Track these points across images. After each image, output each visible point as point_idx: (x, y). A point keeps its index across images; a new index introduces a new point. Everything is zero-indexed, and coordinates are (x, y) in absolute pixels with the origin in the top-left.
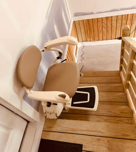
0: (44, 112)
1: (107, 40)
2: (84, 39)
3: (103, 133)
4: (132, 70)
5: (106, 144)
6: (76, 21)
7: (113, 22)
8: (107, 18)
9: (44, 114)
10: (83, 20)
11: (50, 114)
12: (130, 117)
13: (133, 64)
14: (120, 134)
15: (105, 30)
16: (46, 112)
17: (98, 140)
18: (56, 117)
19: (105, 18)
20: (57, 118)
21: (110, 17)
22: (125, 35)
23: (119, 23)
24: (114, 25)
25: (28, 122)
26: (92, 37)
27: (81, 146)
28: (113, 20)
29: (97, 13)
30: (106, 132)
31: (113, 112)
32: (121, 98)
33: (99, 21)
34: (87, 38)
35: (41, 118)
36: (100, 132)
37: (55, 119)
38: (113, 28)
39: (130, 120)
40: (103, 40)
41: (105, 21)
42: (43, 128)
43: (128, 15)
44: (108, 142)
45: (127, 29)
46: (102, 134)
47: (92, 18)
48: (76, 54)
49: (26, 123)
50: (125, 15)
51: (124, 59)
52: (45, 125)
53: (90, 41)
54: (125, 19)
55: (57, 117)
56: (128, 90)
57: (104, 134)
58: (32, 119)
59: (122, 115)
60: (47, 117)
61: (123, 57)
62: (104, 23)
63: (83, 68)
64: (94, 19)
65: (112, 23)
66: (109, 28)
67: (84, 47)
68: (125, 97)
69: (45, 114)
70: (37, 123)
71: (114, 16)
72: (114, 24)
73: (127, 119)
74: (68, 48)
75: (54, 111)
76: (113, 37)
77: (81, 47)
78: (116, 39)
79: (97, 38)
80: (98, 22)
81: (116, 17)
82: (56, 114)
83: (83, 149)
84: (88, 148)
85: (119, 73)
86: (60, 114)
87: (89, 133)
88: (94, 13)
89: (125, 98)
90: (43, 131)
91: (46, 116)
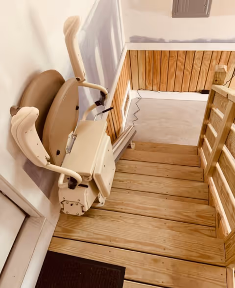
0: (61, 200)
1: (181, 91)
2: (142, 85)
3: (164, 249)
4: (226, 143)
5: (168, 269)
6: (132, 51)
7: (196, 61)
8: (186, 52)
9: (59, 205)
10: (145, 51)
11: (72, 205)
12: (214, 225)
13: (230, 131)
14: (195, 254)
15: (179, 74)
16: (64, 201)
17: (156, 261)
18: (81, 211)
19: (184, 51)
20: (83, 213)
21: (193, 51)
22: (217, 82)
23: (205, 64)
24: (197, 67)
25: (27, 216)
26: (157, 84)
27: (123, 269)
28: (196, 57)
29: (170, 42)
30: (171, 248)
31: (185, 214)
32: (200, 192)
33: (172, 57)
34: (147, 84)
35: (52, 211)
36: (159, 247)
37: (79, 215)
38: (194, 73)
39: (213, 230)
40: (174, 91)
41: (182, 58)
42: (55, 231)
43: (222, 52)
44: (173, 266)
45: (223, 71)
46: (163, 251)
47: (161, 50)
48: (125, 109)
49: (23, 217)
50: (218, 52)
51: (210, 125)
52: (59, 226)
53: (153, 90)
54: (216, 59)
55: (83, 211)
56: (211, 178)
57: (166, 251)
58: (35, 210)
59: (200, 221)
60: (65, 211)
61: (208, 121)
62: (179, 60)
63: (136, 135)
64: (164, 51)
65: (194, 62)
66: (187, 70)
67: (140, 99)
68: (207, 190)
69: (62, 205)
70: (45, 220)
71: (199, 52)
72: (196, 64)
73: (207, 229)
74: (113, 96)
75: (79, 200)
76: (193, 87)
77: (135, 99)
78: (196, 91)
79: (164, 86)
80: (170, 58)
81: (203, 53)
82: (83, 207)
83: (126, 276)
84: (136, 274)
85: (197, 149)
86: (89, 208)
87: (140, 247)
88: (166, 41)
89: (206, 192)
90: (53, 236)
91: (63, 209)
